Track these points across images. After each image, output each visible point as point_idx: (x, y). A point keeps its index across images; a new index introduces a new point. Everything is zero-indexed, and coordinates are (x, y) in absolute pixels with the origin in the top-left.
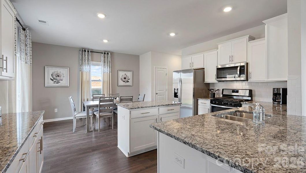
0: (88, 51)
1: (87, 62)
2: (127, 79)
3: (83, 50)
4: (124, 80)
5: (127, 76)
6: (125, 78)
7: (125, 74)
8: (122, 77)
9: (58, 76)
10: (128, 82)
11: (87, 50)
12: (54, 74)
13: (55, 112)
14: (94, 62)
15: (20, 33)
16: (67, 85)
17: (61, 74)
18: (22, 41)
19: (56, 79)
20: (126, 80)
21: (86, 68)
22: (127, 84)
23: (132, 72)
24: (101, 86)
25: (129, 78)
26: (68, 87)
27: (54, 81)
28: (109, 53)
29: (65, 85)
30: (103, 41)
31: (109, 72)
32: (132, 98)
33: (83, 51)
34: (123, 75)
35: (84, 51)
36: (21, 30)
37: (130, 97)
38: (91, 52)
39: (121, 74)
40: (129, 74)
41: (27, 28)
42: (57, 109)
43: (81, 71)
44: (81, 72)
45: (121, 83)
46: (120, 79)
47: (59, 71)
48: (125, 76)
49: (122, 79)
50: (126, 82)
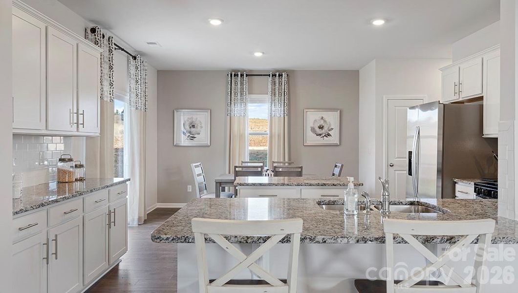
0: (242, 75)
1: (239, 97)
2: (326, 128)
3: (233, 73)
4: (319, 131)
5: (325, 121)
6: (321, 127)
7: (322, 118)
8: (313, 124)
9: (193, 126)
10: (329, 135)
11: (239, 74)
12: (187, 123)
13: (188, 191)
14: (253, 96)
15: (130, 65)
16: (206, 143)
17: (197, 122)
18: (132, 76)
19: (190, 132)
20: (323, 131)
21: (237, 109)
22: (327, 141)
23: (339, 111)
24: (265, 146)
25: (330, 125)
26: (208, 146)
27: (187, 134)
28: (283, 74)
29: (203, 143)
30: (253, 54)
31: (282, 116)
32: (302, 170)
33: (233, 75)
34: (315, 121)
35: (235, 75)
36: (131, 59)
37: (297, 168)
38: (247, 75)
39: (313, 118)
40: (332, 119)
41: (139, 56)
42: (190, 186)
43: (229, 114)
44: (229, 117)
45: (312, 139)
46: (309, 129)
47: (195, 117)
48: (322, 123)
49: (313, 130)
50: (324, 135)
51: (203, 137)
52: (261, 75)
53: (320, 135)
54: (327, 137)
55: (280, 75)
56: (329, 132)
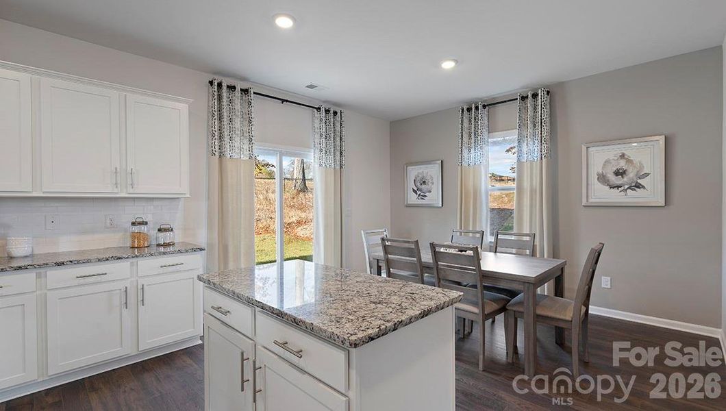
2: (631, 174)
4: (615, 180)
5: (629, 161)
6: (620, 173)
7: (623, 156)
8: (603, 169)
9: (424, 183)
10: (638, 186)
11: (473, 106)
12: (418, 178)
16: (438, 203)
17: (428, 178)
19: (421, 190)
20: (625, 179)
22: (633, 197)
23: (662, 139)
25: (642, 167)
26: (440, 207)
27: (419, 193)
29: (435, 203)
31: (539, 159)
33: (465, 110)
34: (607, 162)
35: (469, 110)
38: (485, 106)
39: (600, 158)
40: (645, 155)
43: (460, 164)
44: (460, 167)
45: (600, 194)
46: (594, 178)
47: (425, 171)
48: (622, 164)
49: (602, 178)
50: (626, 187)
51: (434, 197)
52: (505, 102)
53: (618, 187)
54: (633, 190)
55: (535, 96)
56: (639, 181)
